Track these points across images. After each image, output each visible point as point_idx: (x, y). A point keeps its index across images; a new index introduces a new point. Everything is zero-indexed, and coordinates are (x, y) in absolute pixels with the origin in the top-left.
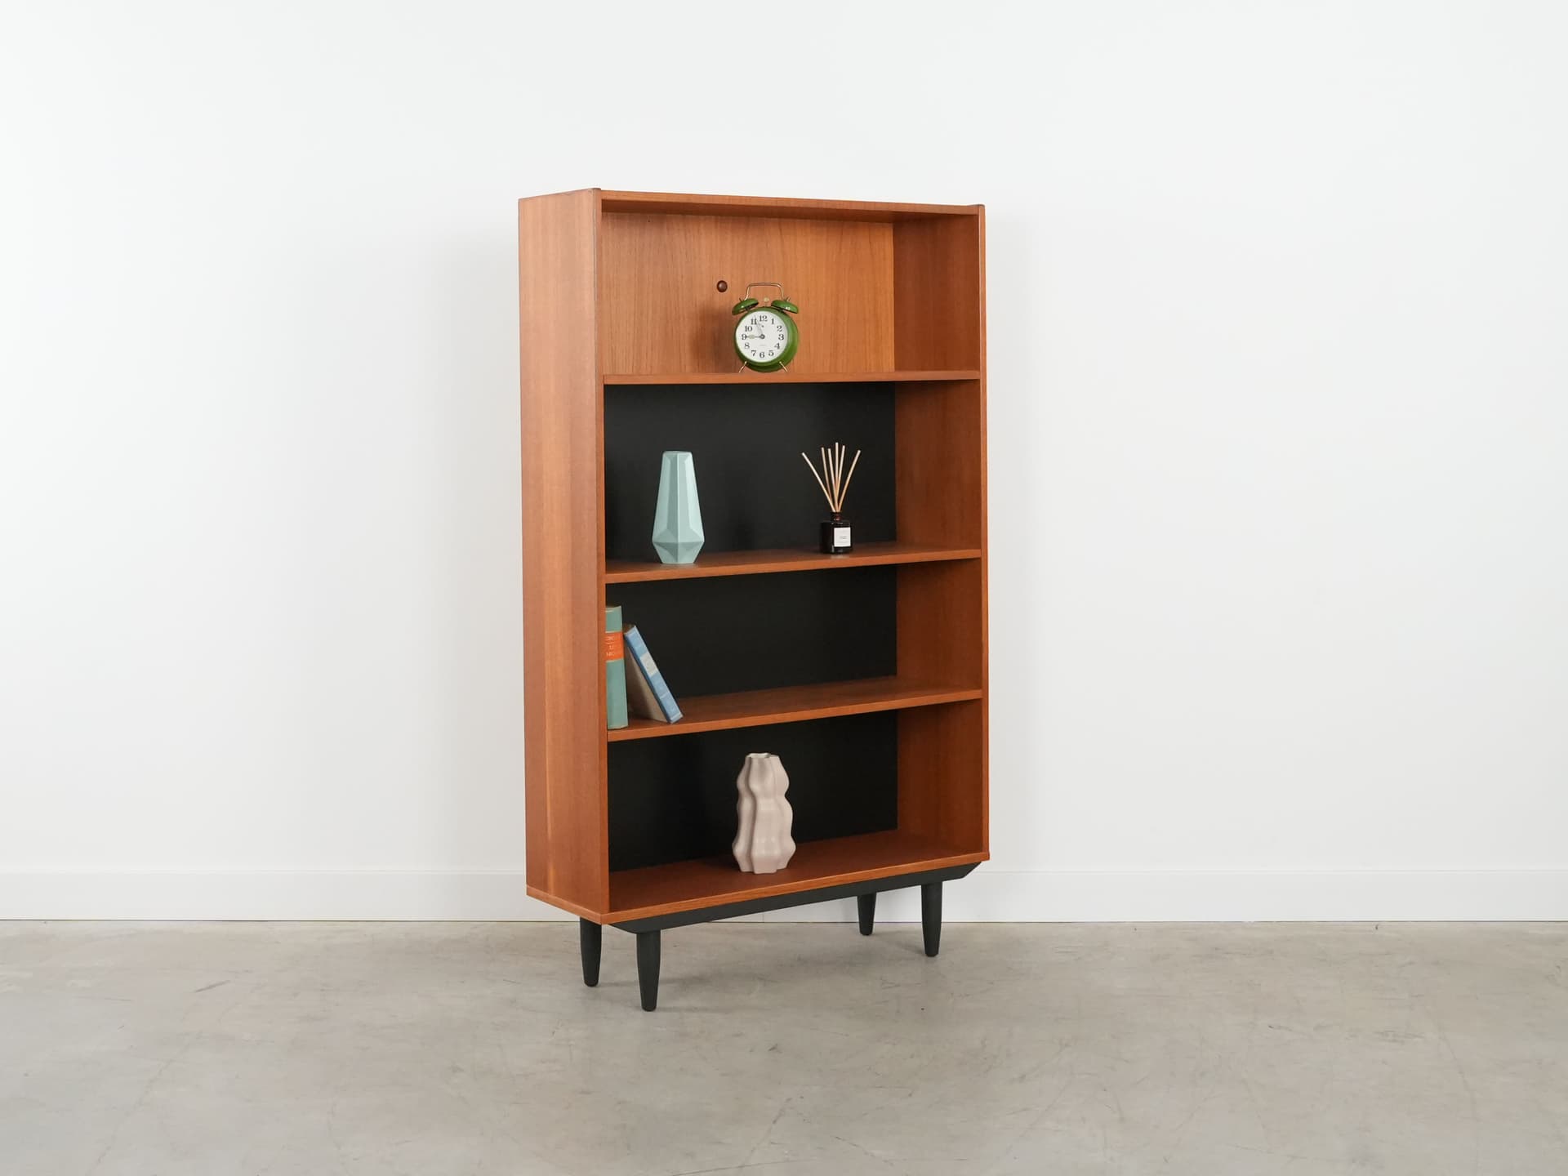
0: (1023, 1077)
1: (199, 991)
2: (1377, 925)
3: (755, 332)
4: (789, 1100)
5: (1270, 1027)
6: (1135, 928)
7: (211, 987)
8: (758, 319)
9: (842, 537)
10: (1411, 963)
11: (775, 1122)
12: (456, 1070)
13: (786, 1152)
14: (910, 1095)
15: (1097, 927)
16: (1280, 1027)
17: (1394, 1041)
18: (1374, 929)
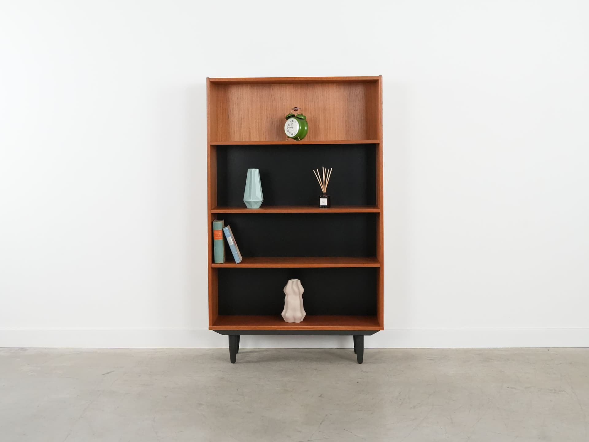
0: (414, 407)
1: (104, 374)
3: (291, 126)
4: (327, 415)
5: (508, 387)
7: (108, 373)
8: (292, 121)
9: (324, 202)
10: (561, 364)
11: (321, 424)
12: (200, 404)
13: (325, 435)
14: (372, 414)
15: (443, 349)
16: (511, 388)
17: (555, 393)
18: (547, 350)
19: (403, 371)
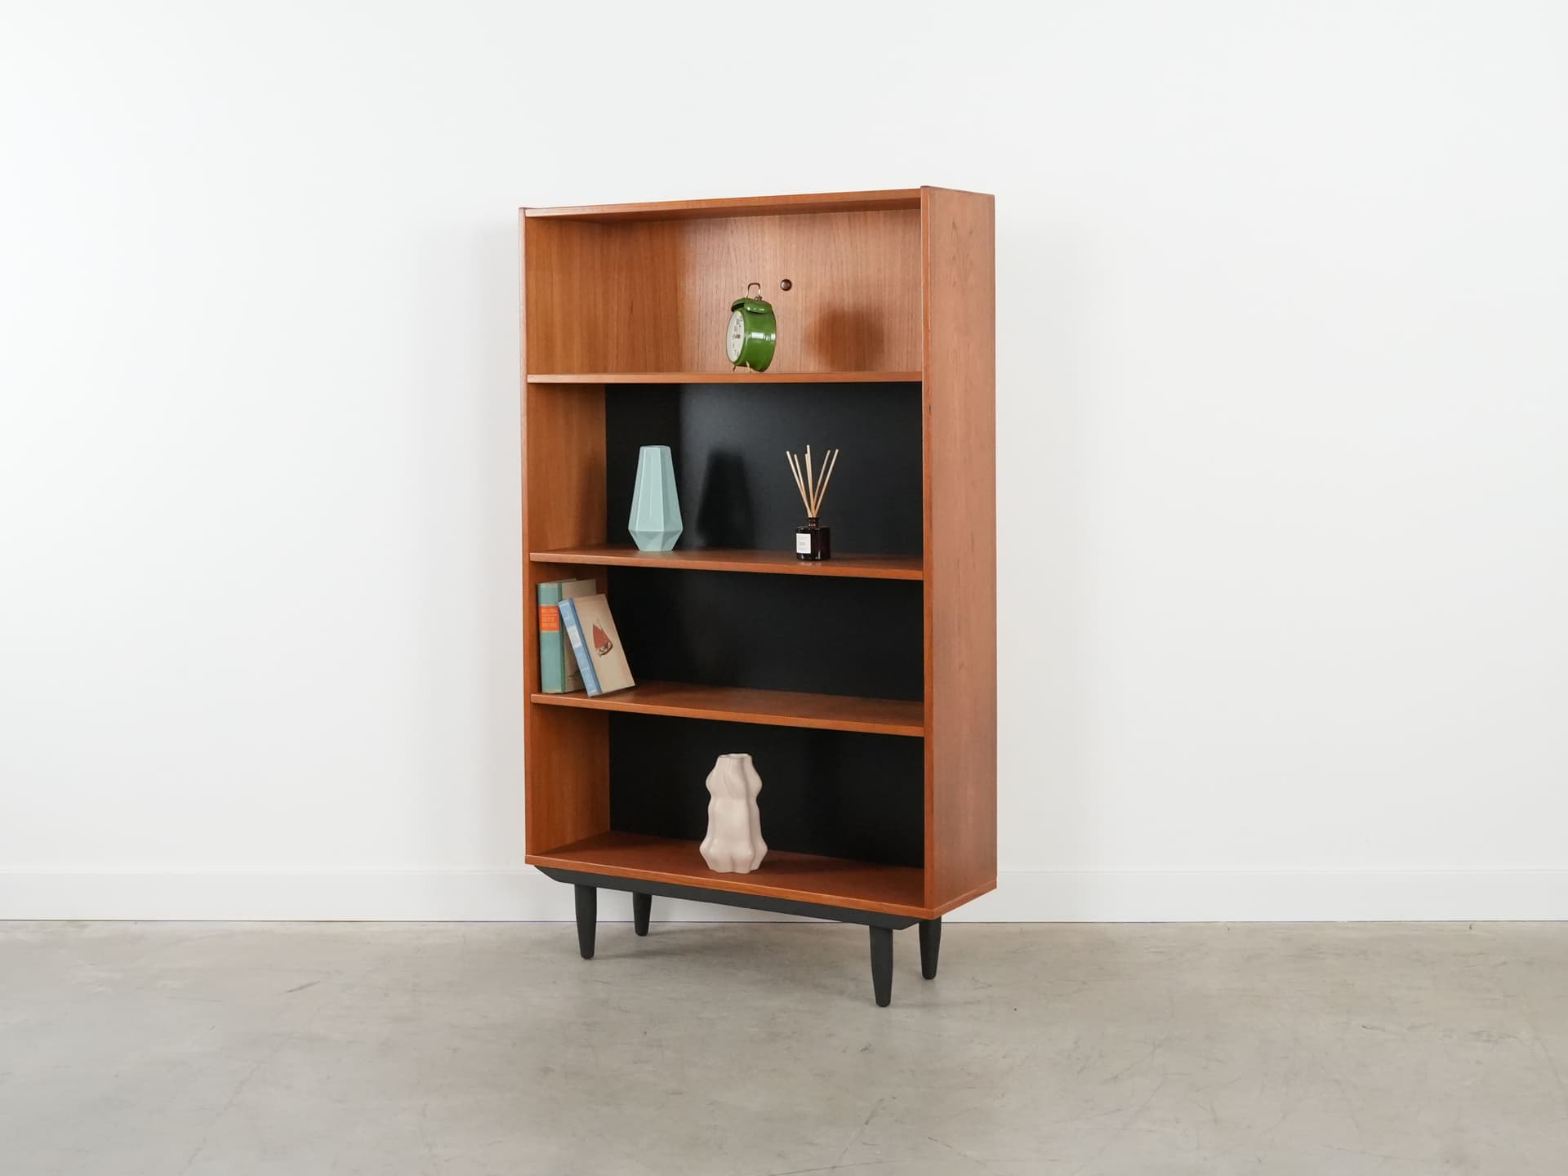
0: (1115, 1078)
1: (291, 991)
2: (1471, 925)
4: (881, 1100)
5: (1364, 1027)
6: (1230, 928)
7: (301, 988)
8: (739, 319)
9: (804, 544)
10: (1504, 963)
11: (867, 1123)
12: (547, 1071)
13: (878, 1152)
14: (1003, 1095)
15: (1189, 927)
16: (1373, 1028)
17: (1489, 1041)
18: (1468, 929)
19: (1085, 983)
